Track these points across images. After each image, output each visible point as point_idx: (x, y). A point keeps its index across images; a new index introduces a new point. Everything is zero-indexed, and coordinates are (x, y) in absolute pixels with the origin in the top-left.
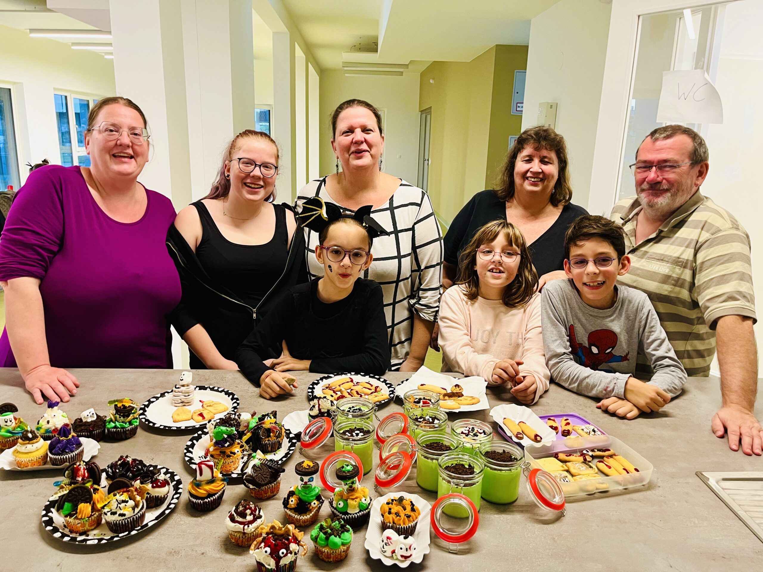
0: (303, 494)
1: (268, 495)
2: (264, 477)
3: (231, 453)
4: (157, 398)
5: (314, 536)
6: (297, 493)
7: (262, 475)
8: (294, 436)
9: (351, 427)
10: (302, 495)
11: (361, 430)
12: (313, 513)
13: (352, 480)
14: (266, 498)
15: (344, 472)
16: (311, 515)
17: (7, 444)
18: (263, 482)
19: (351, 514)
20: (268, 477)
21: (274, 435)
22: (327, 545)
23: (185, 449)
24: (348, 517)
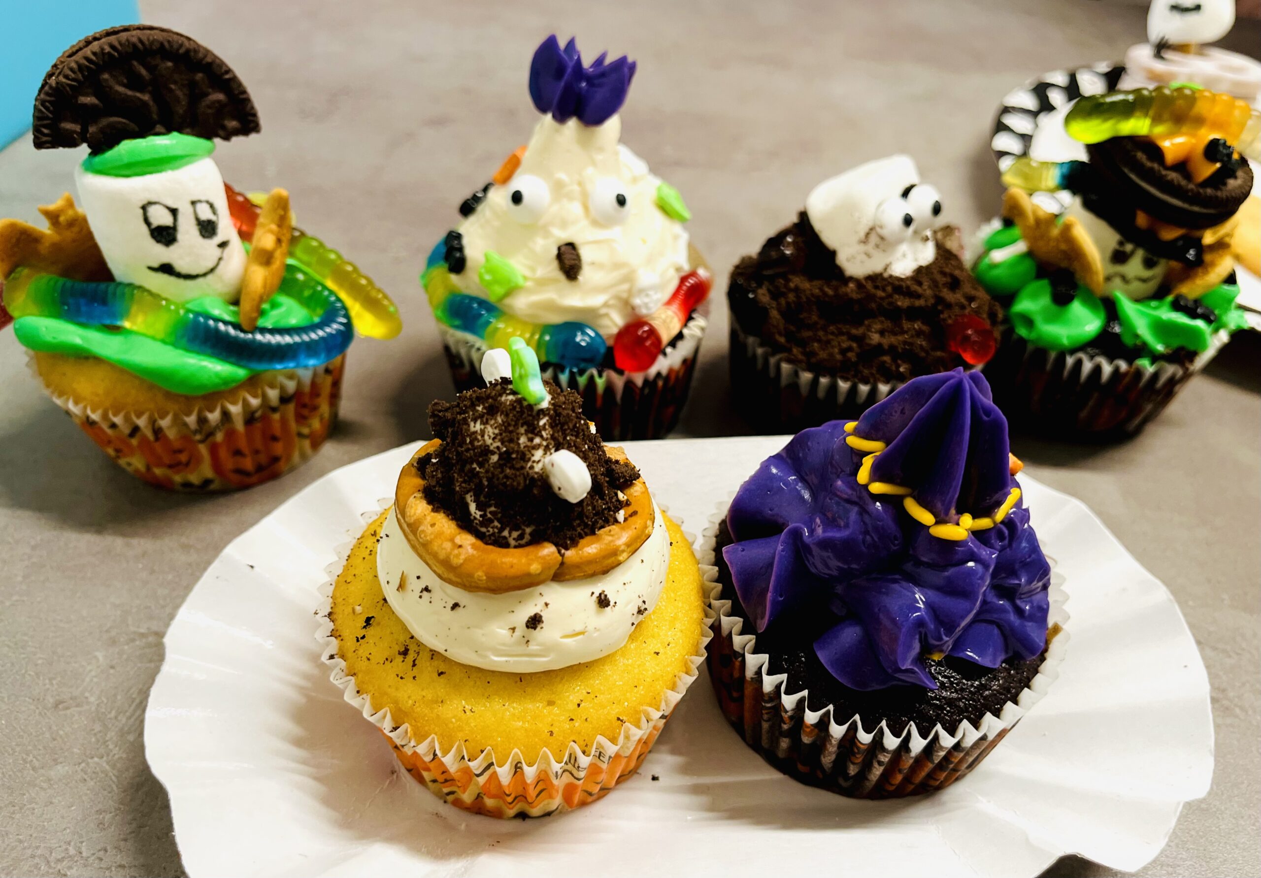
17: (203, 449)
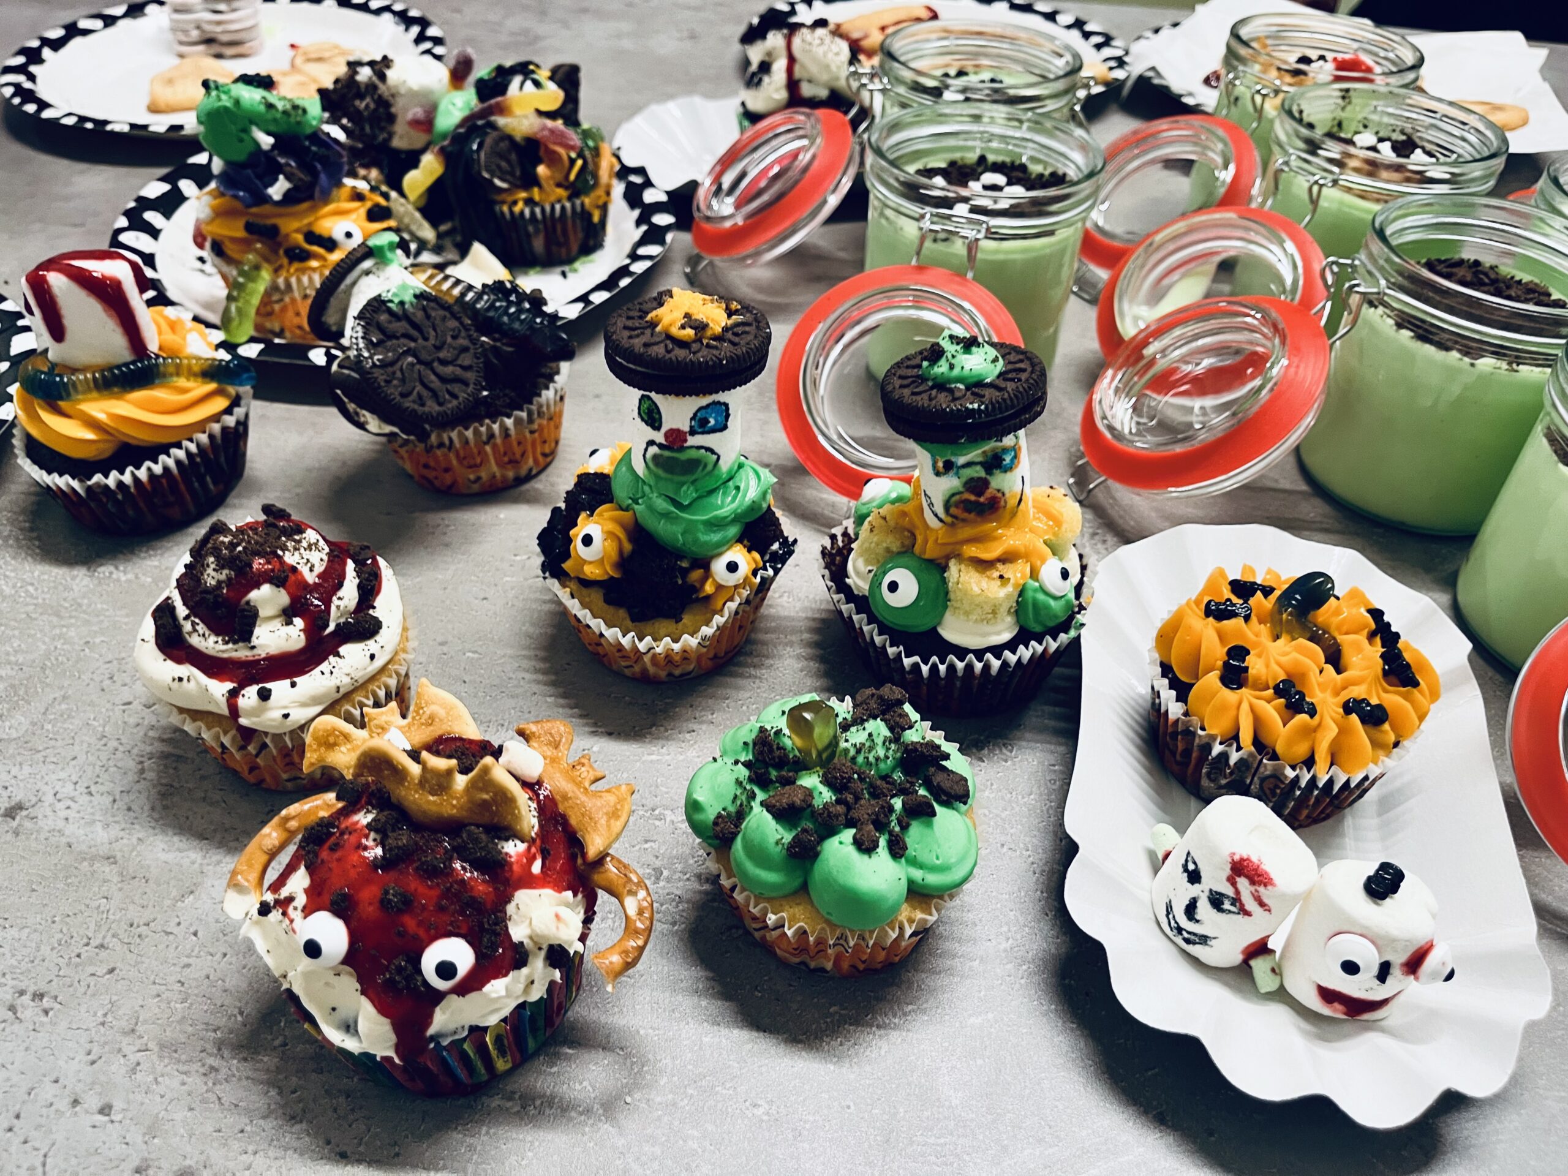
0: (662, 504)
1: (484, 475)
2: (443, 379)
3: (312, 237)
4: (109, 21)
5: (711, 814)
6: (620, 490)
7: (428, 364)
8: (664, 198)
9: (957, 156)
10: (651, 508)
11: (1015, 173)
12: (718, 620)
13: (991, 445)
14: (476, 487)
15: (942, 385)
16: (707, 631)
18: (432, 407)
19: (961, 652)
20: (470, 376)
21: (559, 177)
22: (802, 891)
23: (128, 213)
24: (942, 668)
